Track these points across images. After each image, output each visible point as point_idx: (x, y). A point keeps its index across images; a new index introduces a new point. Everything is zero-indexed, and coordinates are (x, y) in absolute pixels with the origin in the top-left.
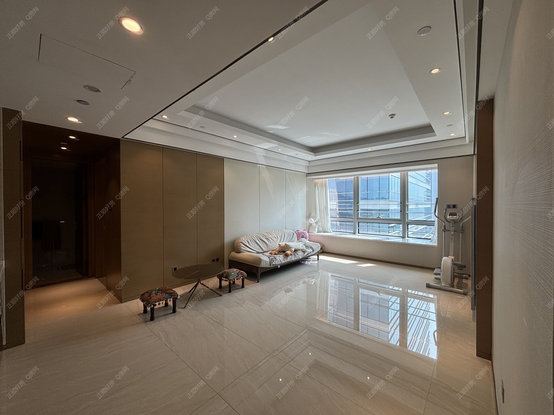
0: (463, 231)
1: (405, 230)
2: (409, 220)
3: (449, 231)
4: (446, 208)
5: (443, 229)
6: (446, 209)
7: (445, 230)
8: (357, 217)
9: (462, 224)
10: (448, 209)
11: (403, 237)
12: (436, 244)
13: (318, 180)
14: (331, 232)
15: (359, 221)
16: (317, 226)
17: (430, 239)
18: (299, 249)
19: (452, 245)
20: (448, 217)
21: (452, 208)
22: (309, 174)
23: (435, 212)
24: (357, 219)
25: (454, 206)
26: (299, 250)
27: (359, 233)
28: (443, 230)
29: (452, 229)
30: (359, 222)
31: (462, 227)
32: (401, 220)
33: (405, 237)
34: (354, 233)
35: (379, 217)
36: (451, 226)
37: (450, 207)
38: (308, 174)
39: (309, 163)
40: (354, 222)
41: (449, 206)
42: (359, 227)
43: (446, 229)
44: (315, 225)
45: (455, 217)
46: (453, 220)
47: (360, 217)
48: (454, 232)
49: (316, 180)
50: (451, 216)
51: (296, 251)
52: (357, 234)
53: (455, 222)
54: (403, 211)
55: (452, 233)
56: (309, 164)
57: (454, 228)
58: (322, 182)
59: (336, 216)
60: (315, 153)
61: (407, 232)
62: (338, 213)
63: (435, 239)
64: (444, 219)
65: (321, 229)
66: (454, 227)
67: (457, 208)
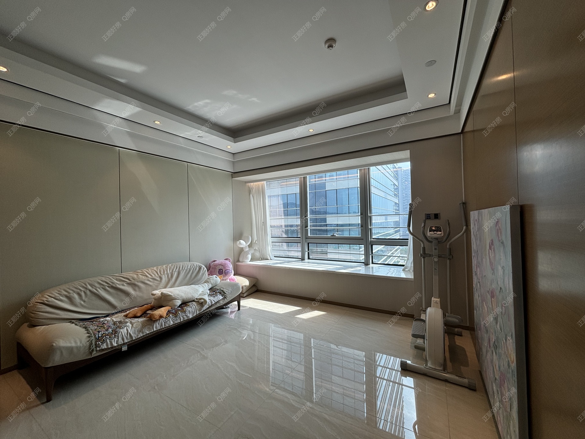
0: (451, 256)
1: (368, 252)
2: (373, 239)
3: (430, 256)
4: (424, 219)
5: (421, 252)
6: (425, 221)
7: (425, 255)
8: (306, 236)
9: (450, 245)
10: (427, 221)
11: (366, 264)
12: (411, 276)
13: (252, 183)
14: (271, 260)
15: (309, 241)
16: (252, 251)
17: (403, 266)
18: (191, 300)
19: (436, 278)
20: (429, 234)
21: (432, 219)
22: (236, 174)
23: (409, 226)
24: (306, 238)
25: (436, 216)
26: (194, 301)
27: (309, 258)
28: (421, 255)
29: (435, 252)
30: (308, 243)
31: (450, 249)
32: (362, 238)
33: (368, 264)
34: (303, 259)
35: (333, 235)
36: (433, 248)
37: (430, 218)
38: (234, 174)
39: (233, 156)
40: (302, 242)
41: (428, 217)
42: (308, 250)
43: (426, 253)
44: (247, 249)
45: (438, 233)
46: (436, 239)
47: (309, 235)
48: (439, 257)
49: (249, 184)
50: (432, 233)
51: (185, 303)
52: (307, 260)
53: (438, 241)
54: (364, 226)
55: (436, 260)
56: (234, 158)
57: (437, 251)
58: (259, 187)
59: (282, 235)
60: (234, 138)
61: (371, 256)
62: (284, 230)
63: (410, 265)
64: (421, 237)
65: (258, 254)
66: (437, 249)
67: (440, 219)
